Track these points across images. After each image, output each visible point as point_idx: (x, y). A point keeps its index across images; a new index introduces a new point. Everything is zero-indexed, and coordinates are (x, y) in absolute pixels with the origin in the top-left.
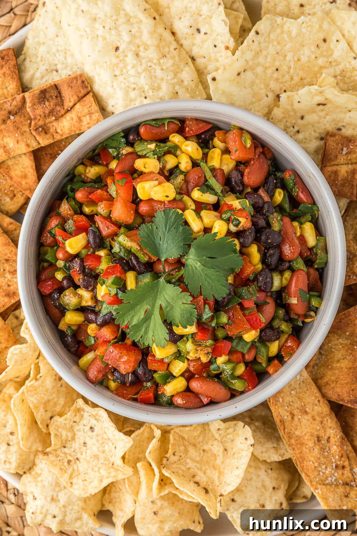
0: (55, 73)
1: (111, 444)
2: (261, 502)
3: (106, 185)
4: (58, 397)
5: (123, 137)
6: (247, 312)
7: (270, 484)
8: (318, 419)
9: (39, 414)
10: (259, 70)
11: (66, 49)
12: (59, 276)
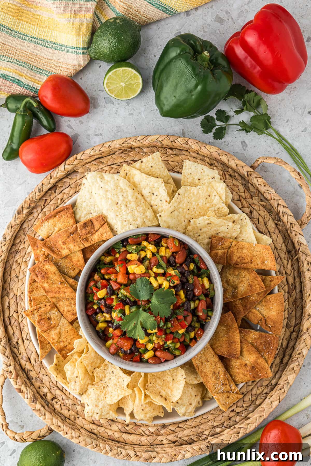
0: (90, 214)
1: (121, 379)
2: (190, 403)
3: (114, 266)
4: (97, 360)
5: (121, 244)
6: (180, 321)
7: (193, 394)
8: (214, 364)
9: (89, 368)
10: (181, 210)
11: (95, 204)
12: (95, 307)
